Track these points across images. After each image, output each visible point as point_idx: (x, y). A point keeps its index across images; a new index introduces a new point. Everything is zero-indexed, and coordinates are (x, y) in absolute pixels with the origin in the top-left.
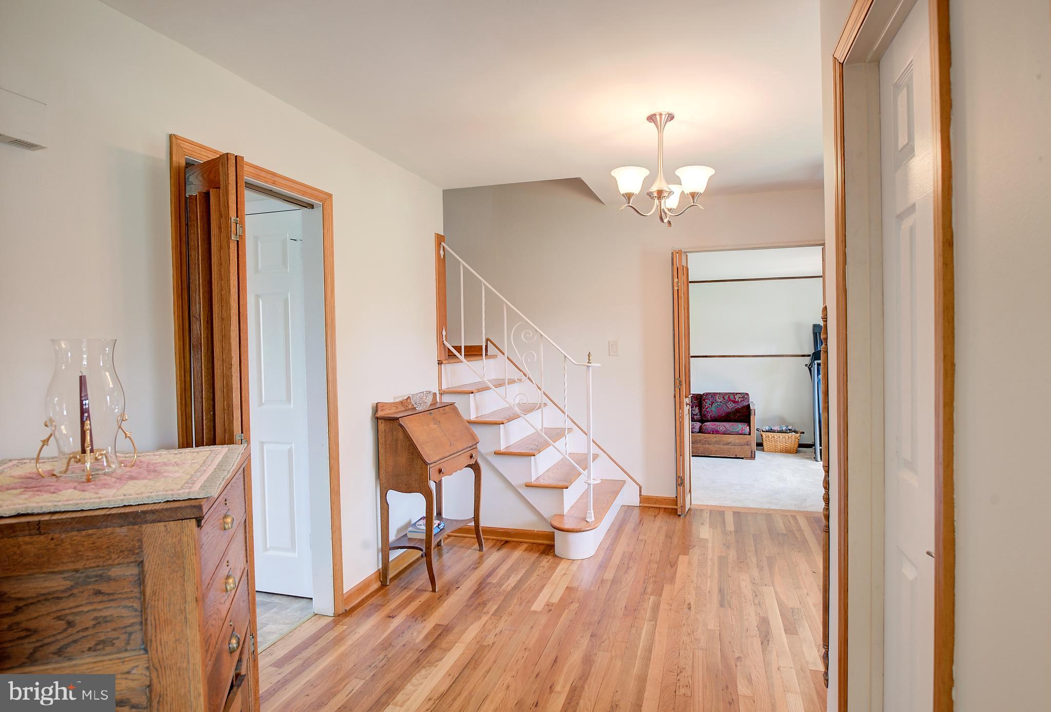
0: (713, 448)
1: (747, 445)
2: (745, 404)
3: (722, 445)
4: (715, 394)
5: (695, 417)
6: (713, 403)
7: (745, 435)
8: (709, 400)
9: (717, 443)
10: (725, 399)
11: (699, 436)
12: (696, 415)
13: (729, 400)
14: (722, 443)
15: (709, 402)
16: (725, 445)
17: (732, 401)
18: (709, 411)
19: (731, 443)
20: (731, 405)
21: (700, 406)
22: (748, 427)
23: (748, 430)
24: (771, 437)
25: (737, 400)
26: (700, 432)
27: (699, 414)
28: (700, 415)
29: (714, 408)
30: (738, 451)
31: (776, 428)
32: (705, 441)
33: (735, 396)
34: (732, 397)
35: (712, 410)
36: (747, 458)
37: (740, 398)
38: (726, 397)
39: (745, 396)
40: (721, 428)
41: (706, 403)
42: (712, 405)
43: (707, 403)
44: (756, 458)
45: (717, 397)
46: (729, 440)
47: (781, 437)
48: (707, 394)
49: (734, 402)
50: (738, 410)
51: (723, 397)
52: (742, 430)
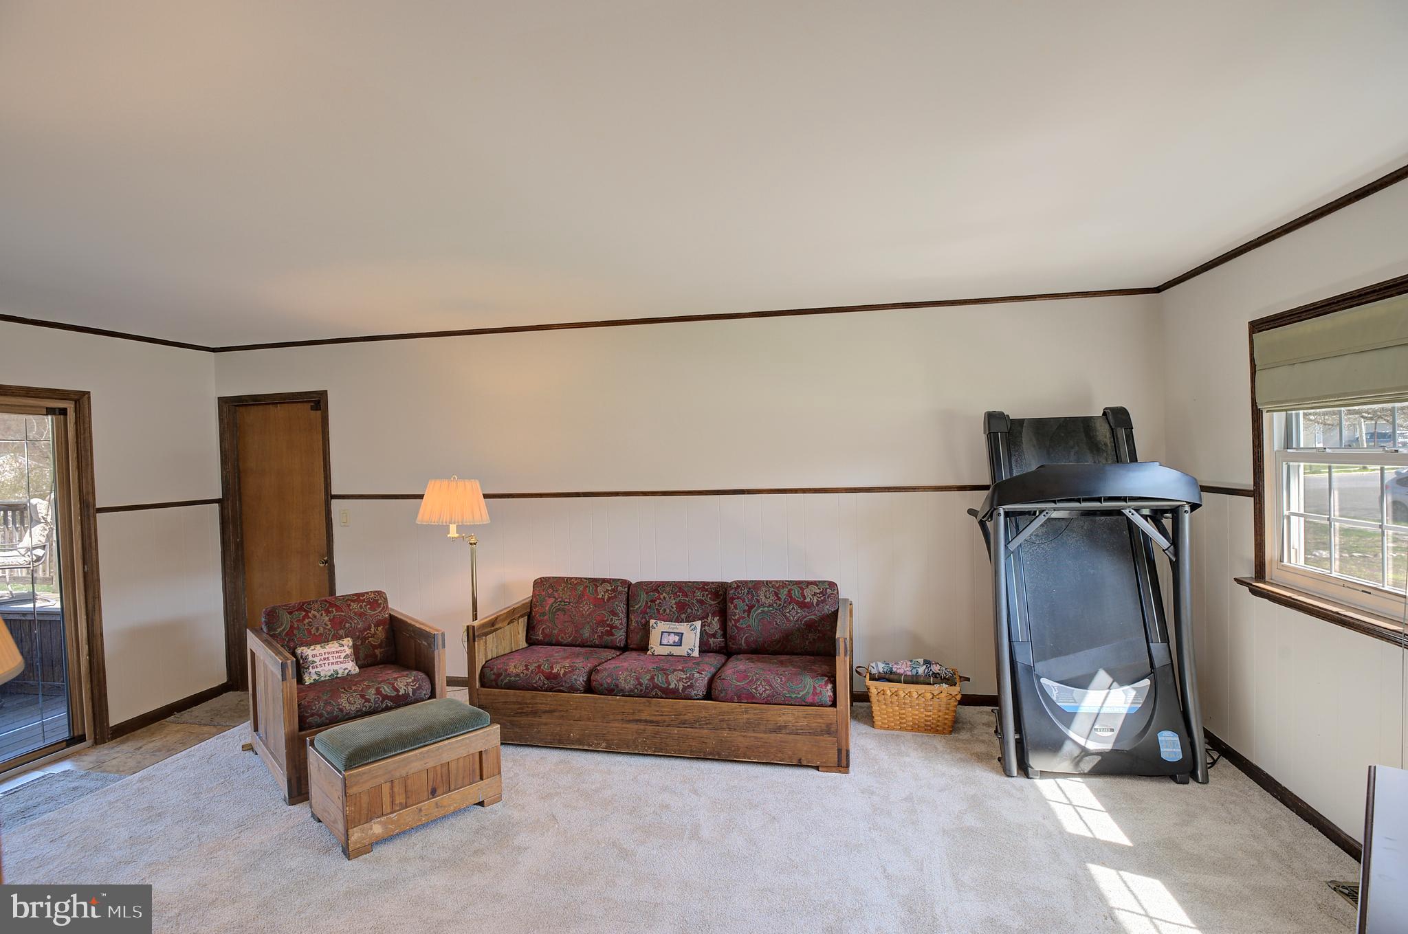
0: (740, 739)
1: (829, 732)
2: (828, 609)
3: (765, 732)
4: (757, 585)
5: (711, 640)
6: (751, 607)
7: (822, 706)
8: (744, 601)
9: (751, 725)
10: (779, 599)
11: (704, 707)
12: (714, 636)
13: (791, 599)
14: (763, 728)
15: (742, 605)
16: (771, 732)
17: (798, 603)
18: (742, 629)
19: (785, 727)
20: (795, 614)
21: (723, 614)
22: (830, 686)
23: (830, 693)
24: (889, 693)
25: (808, 600)
26: (709, 696)
27: (720, 632)
28: (724, 635)
29: (753, 622)
30: (803, 746)
31: (903, 668)
32: (722, 721)
33: (802, 589)
34: (796, 593)
35: (750, 625)
36: (828, 769)
37: (815, 594)
38: (784, 593)
39: (828, 589)
40: (761, 689)
41: (736, 607)
42: (749, 611)
43: (737, 609)
44: (851, 768)
45: (762, 594)
46: (781, 720)
47: (915, 695)
48: (740, 585)
49: (803, 605)
50: (810, 626)
51: (776, 594)
52: (815, 694)
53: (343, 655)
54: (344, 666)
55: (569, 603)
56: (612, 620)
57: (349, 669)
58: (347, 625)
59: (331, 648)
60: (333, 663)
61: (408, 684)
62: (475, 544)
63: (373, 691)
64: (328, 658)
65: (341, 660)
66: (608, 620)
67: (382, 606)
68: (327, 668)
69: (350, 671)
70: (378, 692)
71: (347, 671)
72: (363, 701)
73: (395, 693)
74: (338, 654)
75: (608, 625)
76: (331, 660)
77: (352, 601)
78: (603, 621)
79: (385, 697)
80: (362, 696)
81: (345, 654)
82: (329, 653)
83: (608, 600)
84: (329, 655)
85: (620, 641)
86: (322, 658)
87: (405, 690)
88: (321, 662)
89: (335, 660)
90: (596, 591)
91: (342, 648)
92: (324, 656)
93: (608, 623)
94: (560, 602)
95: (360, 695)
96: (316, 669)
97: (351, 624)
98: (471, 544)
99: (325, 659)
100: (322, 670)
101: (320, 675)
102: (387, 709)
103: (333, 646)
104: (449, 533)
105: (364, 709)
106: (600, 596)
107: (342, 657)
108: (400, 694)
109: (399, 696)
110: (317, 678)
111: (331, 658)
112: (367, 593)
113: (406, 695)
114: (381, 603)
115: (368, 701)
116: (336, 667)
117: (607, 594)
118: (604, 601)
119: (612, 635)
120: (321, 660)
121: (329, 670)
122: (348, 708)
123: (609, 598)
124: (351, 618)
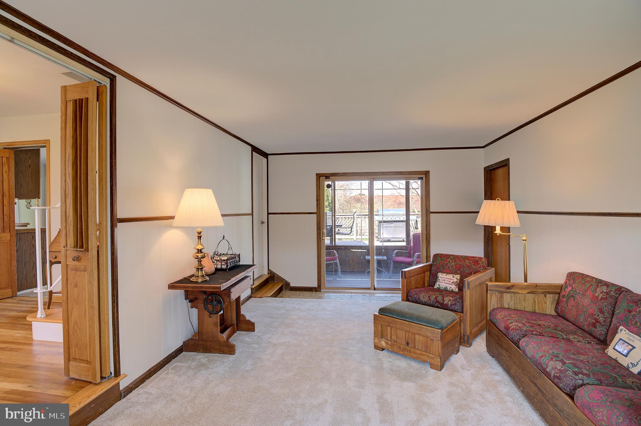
53: (452, 281)
54: (450, 286)
55: (579, 294)
56: (598, 315)
57: (453, 288)
58: (462, 269)
59: (448, 276)
60: (446, 283)
61: (450, 300)
62: (526, 240)
63: (434, 297)
64: (445, 280)
65: (450, 283)
66: (595, 315)
67: (480, 265)
68: (443, 284)
69: (452, 289)
70: (436, 298)
71: (451, 289)
72: (428, 299)
73: (442, 302)
74: (450, 280)
75: (595, 319)
76: (446, 282)
77: (467, 259)
78: (593, 314)
79: (437, 302)
80: (429, 297)
81: (453, 281)
82: (446, 278)
83: (601, 299)
84: (446, 279)
85: (600, 335)
86: (443, 279)
87: (447, 302)
88: (442, 281)
89: (447, 282)
90: (596, 290)
91: (453, 278)
92: (444, 279)
93: (595, 316)
94: (574, 291)
95: (429, 296)
96: (439, 283)
97: (463, 269)
98: (523, 240)
99: (444, 280)
100: (441, 284)
101: (440, 286)
102: (437, 307)
103: (450, 276)
104: (496, 231)
105: (428, 302)
106: (597, 295)
107: (451, 282)
108: (445, 303)
109: (444, 303)
110: (439, 287)
111: (446, 281)
112: (476, 257)
113: (447, 305)
114: (480, 264)
115: (430, 300)
116: (447, 285)
117: (601, 295)
118: (598, 299)
119: (595, 327)
120: (442, 280)
121: (444, 286)
122: (422, 299)
123: (602, 298)
124: (464, 267)
